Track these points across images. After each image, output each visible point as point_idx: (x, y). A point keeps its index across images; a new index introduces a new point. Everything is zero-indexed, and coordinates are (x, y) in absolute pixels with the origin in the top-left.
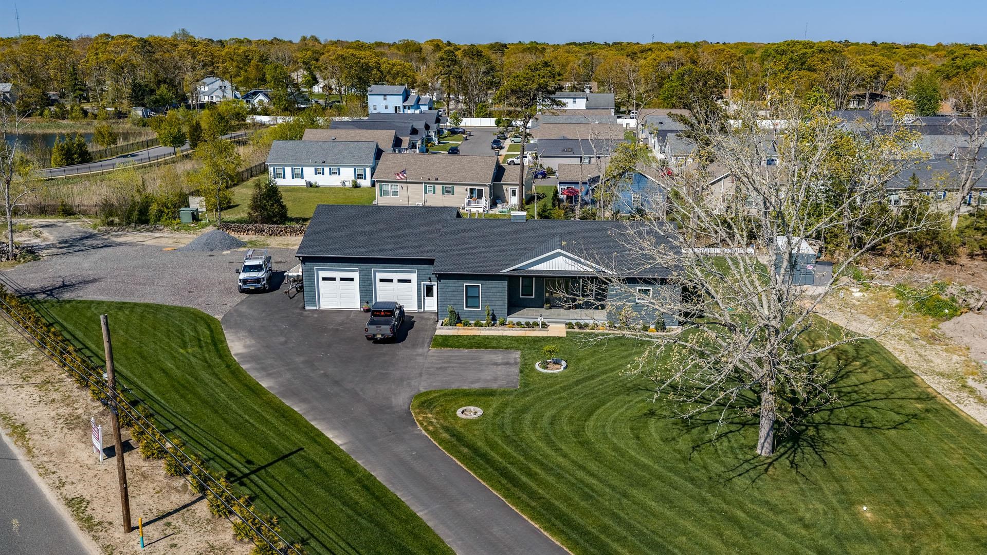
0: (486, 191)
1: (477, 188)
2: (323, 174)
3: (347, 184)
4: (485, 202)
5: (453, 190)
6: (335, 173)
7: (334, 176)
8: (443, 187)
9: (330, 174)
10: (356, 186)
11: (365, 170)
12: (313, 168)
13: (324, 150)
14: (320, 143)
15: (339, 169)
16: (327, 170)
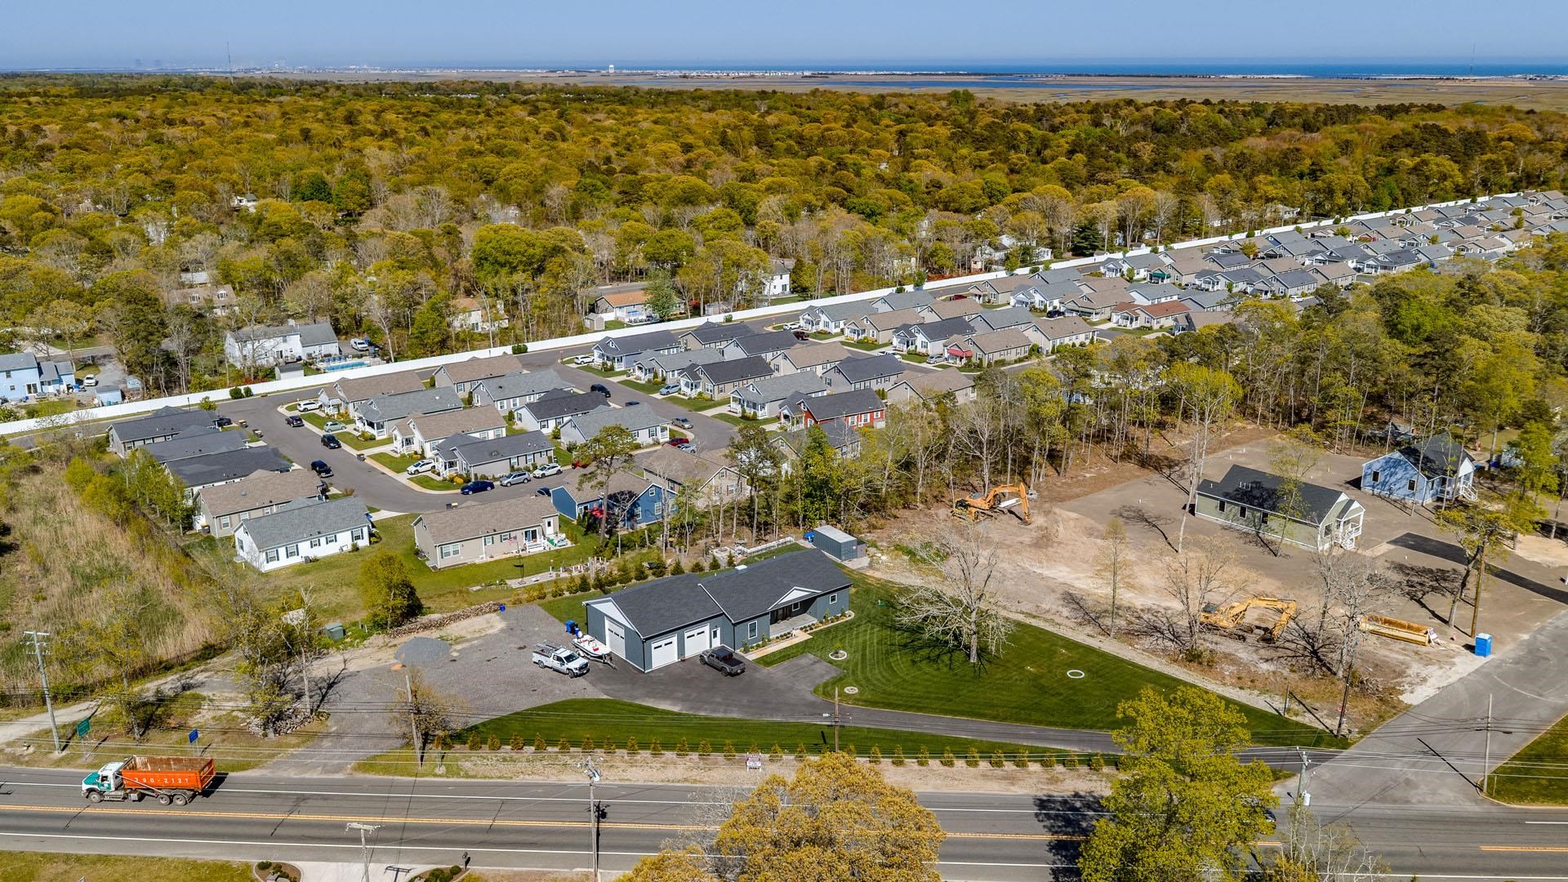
0: (539, 530)
1: (532, 529)
2: (320, 545)
3: (346, 549)
4: (541, 540)
5: (510, 537)
6: (332, 541)
7: (330, 544)
8: (501, 536)
9: (327, 543)
10: (356, 549)
11: (361, 531)
12: (309, 542)
15: (335, 536)
16: (323, 540)
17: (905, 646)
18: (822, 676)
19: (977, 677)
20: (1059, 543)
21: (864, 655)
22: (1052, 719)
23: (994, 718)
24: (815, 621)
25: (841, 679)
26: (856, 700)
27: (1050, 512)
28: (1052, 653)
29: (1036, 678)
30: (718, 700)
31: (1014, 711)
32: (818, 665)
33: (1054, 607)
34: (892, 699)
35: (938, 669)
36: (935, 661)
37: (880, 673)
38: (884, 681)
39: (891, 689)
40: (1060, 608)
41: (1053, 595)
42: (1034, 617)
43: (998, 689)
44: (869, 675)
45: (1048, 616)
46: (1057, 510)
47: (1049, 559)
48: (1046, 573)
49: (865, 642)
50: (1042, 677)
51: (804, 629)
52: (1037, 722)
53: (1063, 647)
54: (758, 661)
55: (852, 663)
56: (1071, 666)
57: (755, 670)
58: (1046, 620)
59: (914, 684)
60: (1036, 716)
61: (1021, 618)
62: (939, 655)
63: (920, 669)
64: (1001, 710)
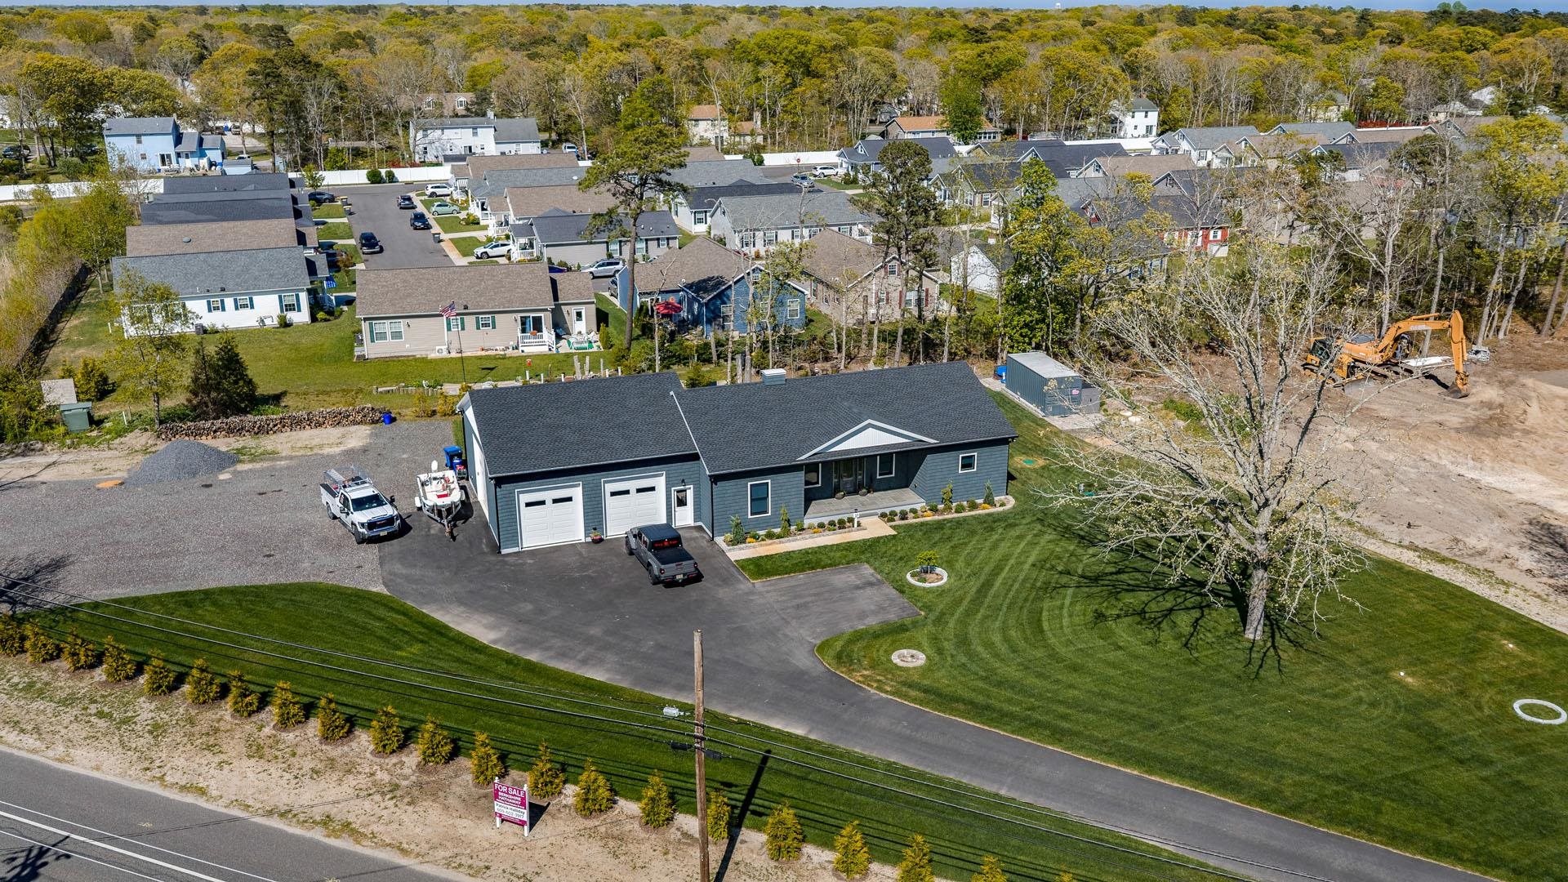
0: (547, 319)
1: (532, 315)
2: (224, 309)
3: (268, 322)
4: (548, 335)
5: (494, 322)
6: (245, 306)
7: (242, 311)
8: (477, 319)
9: (237, 308)
10: (285, 324)
11: (297, 296)
12: (205, 301)
13: (214, 268)
14: (202, 257)
15: (251, 300)
16: (229, 302)
17: (1095, 579)
18: (862, 615)
19: (1252, 674)
20: (1526, 432)
21: (987, 585)
22: (1447, 837)
23: (1264, 798)
24: (920, 504)
25: (902, 628)
26: (907, 683)
27: (1512, 383)
28: (1475, 649)
29: (1418, 704)
30: (595, 631)
31: (1330, 788)
32: (869, 591)
33: (1500, 546)
34: (1000, 699)
35: (1155, 642)
36: (1156, 623)
37: (1004, 630)
38: (1003, 649)
39: (1012, 672)
40: (1514, 551)
41: (1497, 522)
42: (1443, 560)
43: (1298, 717)
44: (973, 631)
45: (1478, 563)
46: (1530, 382)
47: (1498, 456)
48: (1489, 479)
49: (1006, 558)
50: (1436, 703)
51: (888, 517)
52: (1395, 837)
53: (1511, 636)
54: (744, 565)
55: (947, 599)
56: (1527, 685)
57: (726, 581)
58: (1471, 570)
59: (1075, 668)
60: (1393, 814)
61: (1408, 558)
62: (1171, 610)
63: (1107, 636)
64: (1290, 777)
